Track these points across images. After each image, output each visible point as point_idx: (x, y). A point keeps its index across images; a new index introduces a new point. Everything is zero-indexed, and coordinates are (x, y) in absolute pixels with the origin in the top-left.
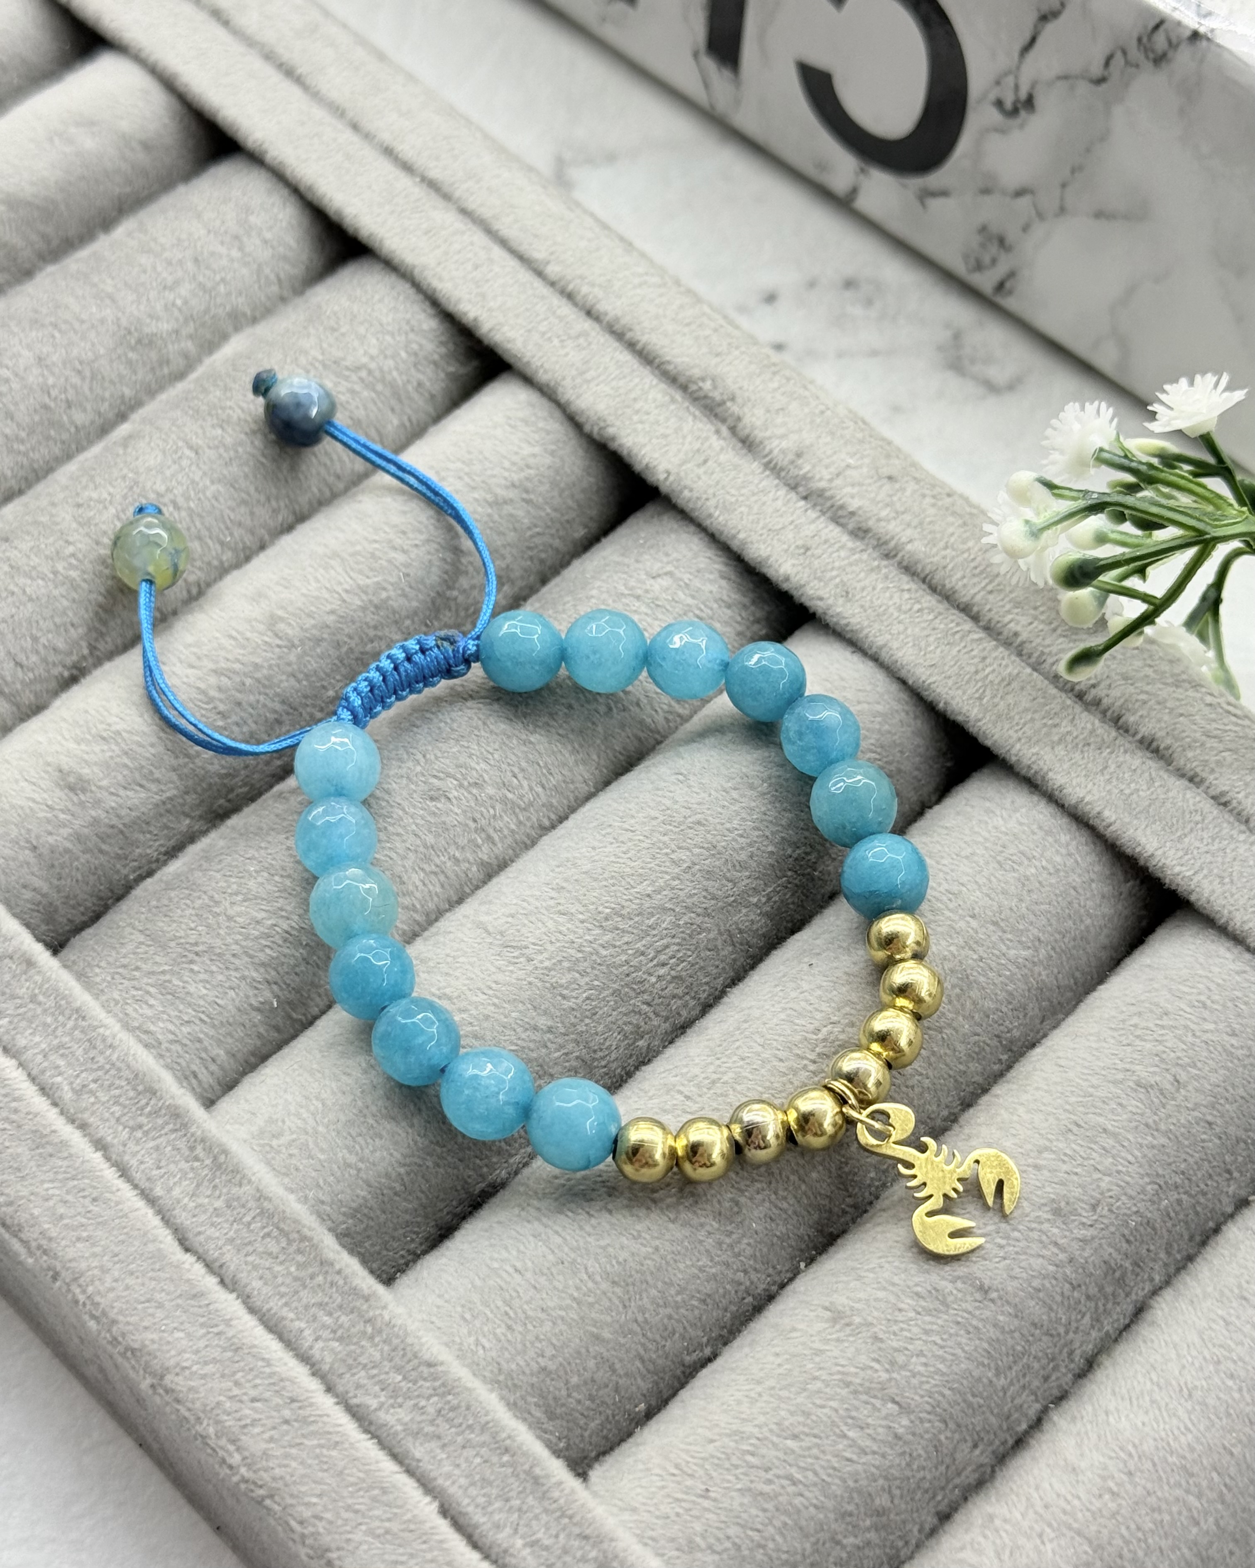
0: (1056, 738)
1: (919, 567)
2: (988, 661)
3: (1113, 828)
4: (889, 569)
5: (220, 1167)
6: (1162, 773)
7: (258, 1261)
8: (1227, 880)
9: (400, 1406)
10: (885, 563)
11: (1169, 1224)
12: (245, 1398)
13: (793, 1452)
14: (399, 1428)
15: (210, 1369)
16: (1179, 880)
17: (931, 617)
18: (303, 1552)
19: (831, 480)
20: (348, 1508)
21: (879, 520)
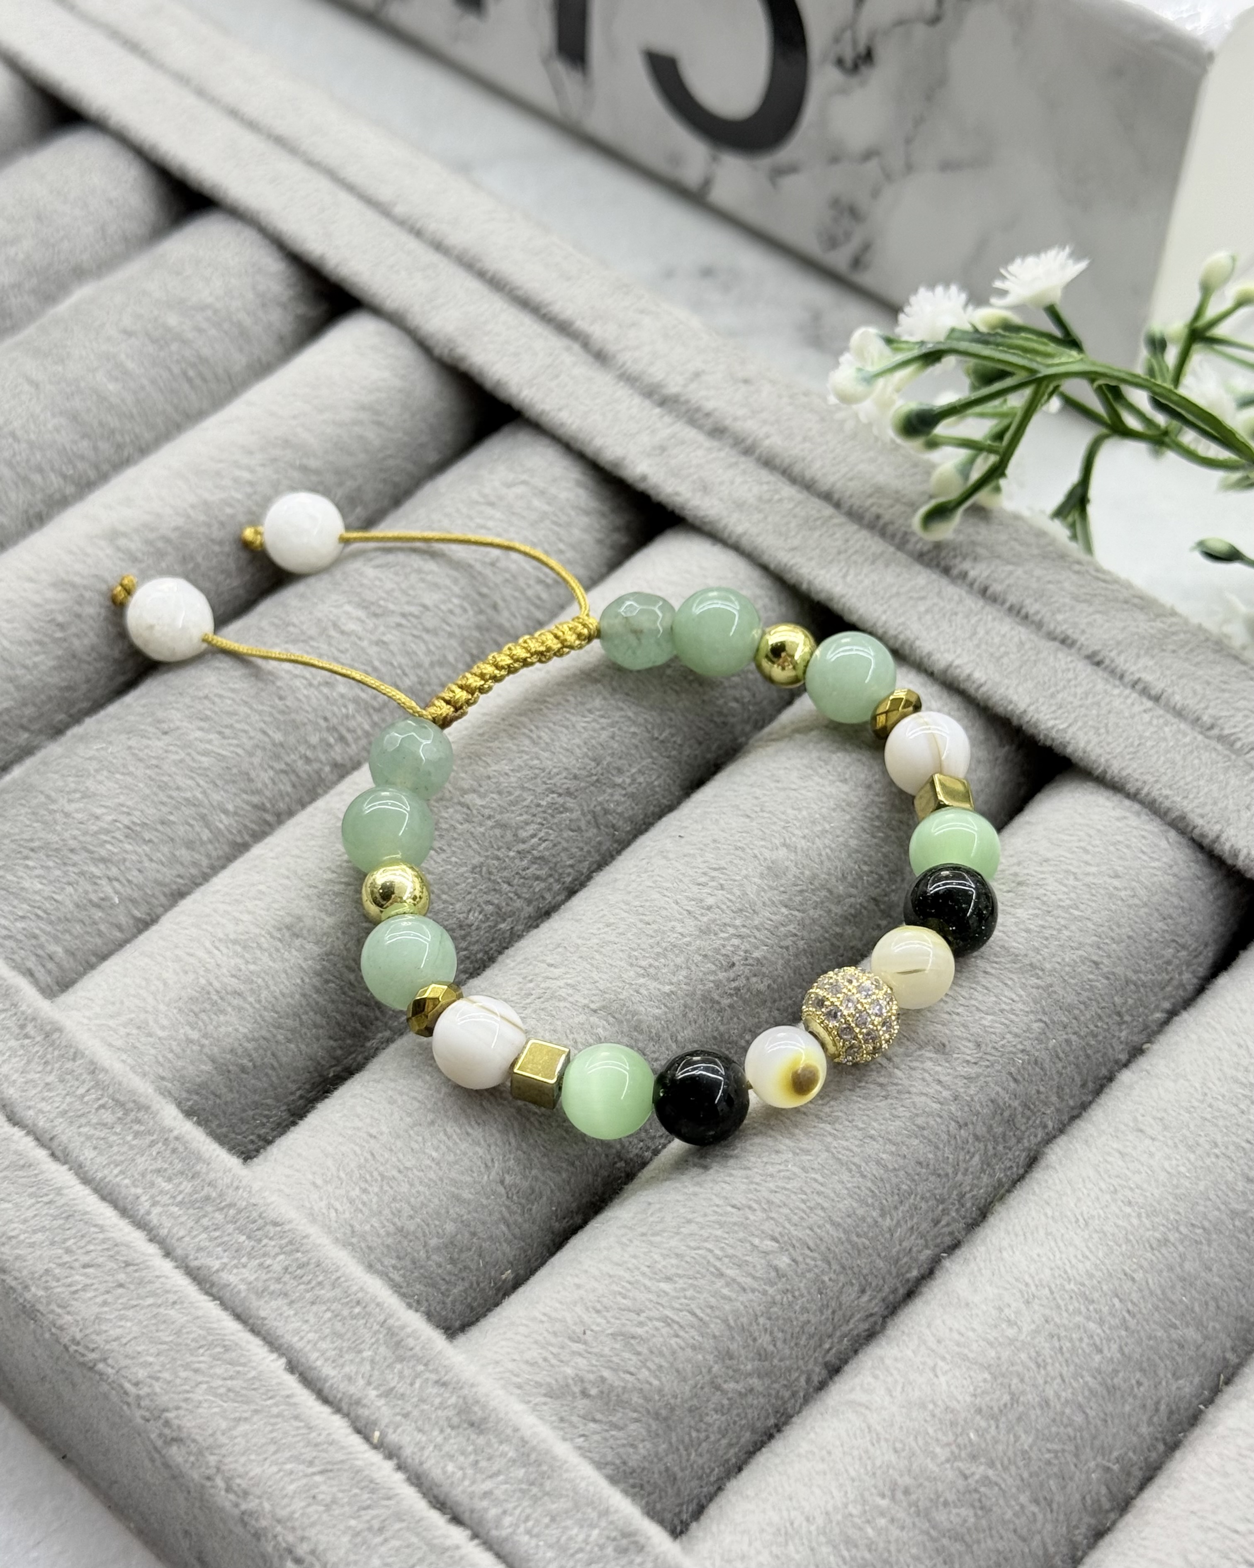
0: (922, 609)
1: (778, 461)
2: (851, 542)
3: (984, 689)
4: (748, 464)
5: (52, 1044)
6: (1033, 636)
7: (92, 1132)
8: (1102, 730)
9: (244, 1266)
10: (743, 459)
11: (1060, 1065)
12: (77, 1264)
13: (666, 1294)
14: (243, 1287)
15: (39, 1237)
16: (1053, 734)
17: (791, 506)
18: (139, 1413)
19: (685, 386)
20: (187, 1366)
21: (735, 419)
